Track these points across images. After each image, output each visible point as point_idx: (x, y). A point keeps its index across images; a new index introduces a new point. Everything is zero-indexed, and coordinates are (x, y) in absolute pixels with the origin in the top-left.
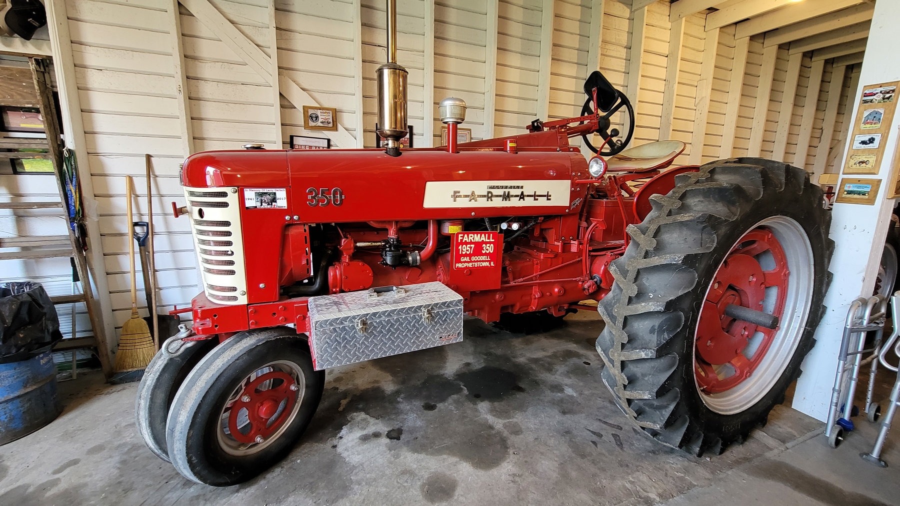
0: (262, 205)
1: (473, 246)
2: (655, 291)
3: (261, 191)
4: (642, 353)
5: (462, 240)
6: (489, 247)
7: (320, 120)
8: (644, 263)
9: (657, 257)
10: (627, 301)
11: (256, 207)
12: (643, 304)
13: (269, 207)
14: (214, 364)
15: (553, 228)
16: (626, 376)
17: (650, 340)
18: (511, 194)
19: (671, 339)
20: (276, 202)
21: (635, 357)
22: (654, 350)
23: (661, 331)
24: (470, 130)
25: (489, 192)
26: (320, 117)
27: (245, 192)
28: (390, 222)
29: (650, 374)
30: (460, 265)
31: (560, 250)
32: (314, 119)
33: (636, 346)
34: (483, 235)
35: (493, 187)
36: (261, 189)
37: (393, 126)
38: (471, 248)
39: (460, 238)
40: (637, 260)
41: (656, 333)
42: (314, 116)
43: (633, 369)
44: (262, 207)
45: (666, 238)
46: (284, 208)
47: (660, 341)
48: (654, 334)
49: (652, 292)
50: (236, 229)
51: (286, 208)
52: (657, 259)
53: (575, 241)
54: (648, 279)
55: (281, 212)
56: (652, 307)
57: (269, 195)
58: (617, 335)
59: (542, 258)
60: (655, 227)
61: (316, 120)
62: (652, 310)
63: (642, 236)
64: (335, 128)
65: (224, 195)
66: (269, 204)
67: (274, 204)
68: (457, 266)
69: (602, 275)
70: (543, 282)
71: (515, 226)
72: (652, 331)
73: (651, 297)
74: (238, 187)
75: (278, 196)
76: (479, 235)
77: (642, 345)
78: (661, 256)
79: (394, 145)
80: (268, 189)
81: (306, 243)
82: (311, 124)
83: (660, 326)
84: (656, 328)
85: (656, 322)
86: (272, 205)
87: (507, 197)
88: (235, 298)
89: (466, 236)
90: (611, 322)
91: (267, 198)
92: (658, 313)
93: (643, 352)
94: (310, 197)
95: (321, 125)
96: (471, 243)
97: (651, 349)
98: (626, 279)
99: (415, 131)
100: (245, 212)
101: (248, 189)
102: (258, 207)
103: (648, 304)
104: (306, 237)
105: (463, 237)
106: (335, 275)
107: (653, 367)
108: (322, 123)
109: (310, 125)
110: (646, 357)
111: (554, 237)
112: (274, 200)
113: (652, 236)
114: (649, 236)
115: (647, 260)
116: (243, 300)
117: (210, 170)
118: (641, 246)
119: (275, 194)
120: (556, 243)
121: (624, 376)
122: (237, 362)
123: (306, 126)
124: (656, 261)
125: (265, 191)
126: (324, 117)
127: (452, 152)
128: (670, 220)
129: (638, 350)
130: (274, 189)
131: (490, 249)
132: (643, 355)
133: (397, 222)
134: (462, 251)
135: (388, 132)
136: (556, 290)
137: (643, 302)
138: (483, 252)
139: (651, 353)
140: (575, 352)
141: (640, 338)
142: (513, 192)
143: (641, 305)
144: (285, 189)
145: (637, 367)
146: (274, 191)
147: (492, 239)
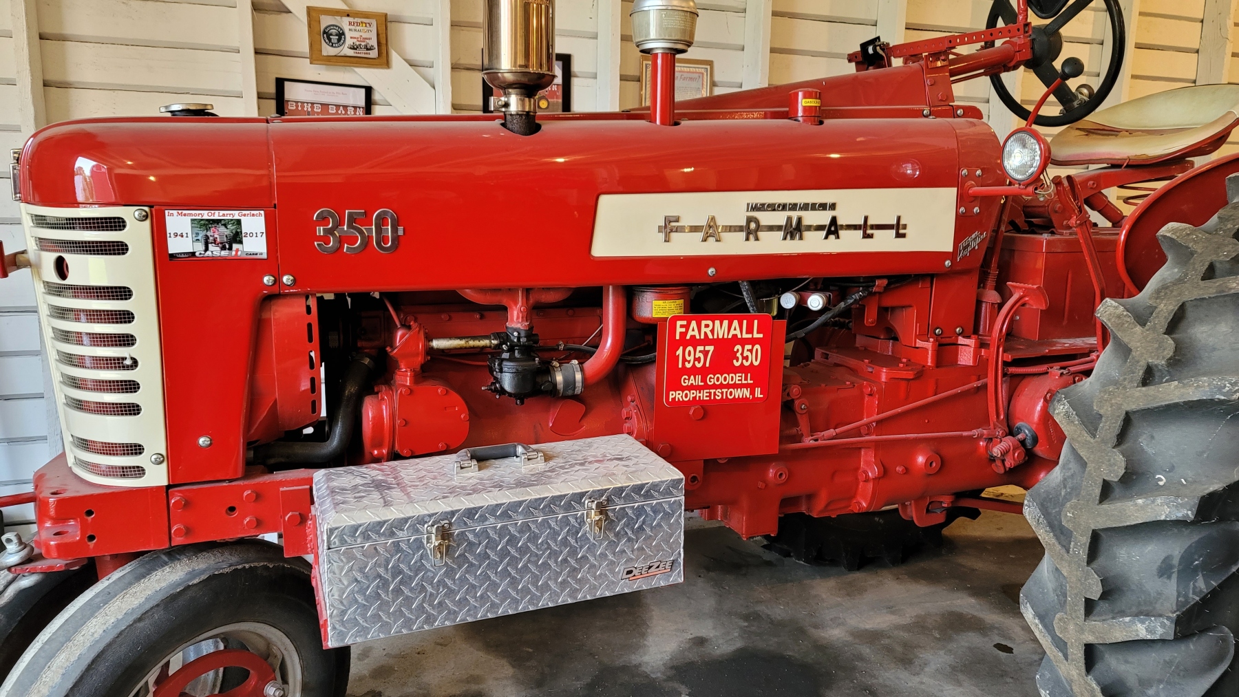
0: (207, 249)
1: (711, 348)
2: (1172, 468)
3: (206, 217)
4: (1139, 625)
5: (683, 335)
6: (751, 351)
7: (349, 42)
8: (1141, 398)
9: (1176, 383)
10: (1098, 491)
11: (193, 254)
12: (1140, 501)
13: (224, 253)
14: (85, 630)
15: (910, 306)
16: (1099, 683)
17: (1160, 594)
18: (806, 222)
19: (1214, 592)
20: (241, 242)
21: (1119, 636)
22: (1168, 618)
23: (1187, 570)
24: (710, 63)
25: (749, 220)
26: (348, 34)
27: (168, 219)
28: (511, 291)
29: (1160, 681)
30: (677, 395)
31: (930, 360)
32: (334, 39)
33: (1123, 608)
34: (736, 323)
36: (205, 212)
37: (521, 61)
38: (706, 353)
39: (679, 330)
40: (1125, 388)
41: (1175, 576)
42: (333, 31)
43: (1114, 664)
44: (209, 253)
45: (1199, 335)
46: (258, 257)
47: (1186, 596)
48: (1169, 577)
49: (1163, 472)
50: (144, 304)
51: (265, 256)
52: (1176, 387)
53: (969, 337)
54: (1152, 437)
55: (252, 265)
56: (1163, 509)
57: (225, 225)
58: (1074, 579)
59: (884, 378)
60: (1171, 307)
61: (339, 40)
62: (1163, 518)
63: (1138, 329)
64: (383, 60)
65: (118, 224)
66: (223, 248)
67: (235, 246)
68: (671, 397)
69: (1038, 424)
70: (886, 441)
71: (815, 302)
72: (1165, 570)
73: (1161, 483)
74: (151, 207)
75: (245, 228)
76: (726, 323)
77: (1139, 603)
78: (1185, 381)
79: (523, 105)
80: (222, 212)
81: (310, 340)
82: (327, 50)
83: (1186, 559)
84: (1176, 562)
85: (1175, 548)
86: (230, 249)
87: (794, 230)
88: (139, 471)
89: (694, 324)
90: (1057, 544)
91: (221, 233)
92: (1180, 523)
93: (1143, 622)
94: (320, 231)
95: (351, 53)
96: (706, 341)
97: (1161, 616)
98: (1094, 436)
99: (576, 67)
100: (165, 262)
101: (175, 212)
102: (197, 254)
103: (1153, 502)
104: (310, 325)
105: (687, 327)
106: (378, 419)
107: (1168, 663)
108: (353, 48)
109: (324, 53)
110: (1149, 637)
111: (915, 328)
112: (237, 238)
113: (1163, 330)
114: (1154, 329)
115: (1150, 390)
116: (157, 476)
117: (85, 165)
118: (1133, 353)
119: (239, 222)
120: (920, 343)
121: (1094, 685)
122: (141, 625)
123: (316, 57)
124: (1172, 392)
125: (216, 217)
126: (357, 35)
127: (663, 123)
128: (1210, 289)
129: (1127, 619)
130: (237, 212)
131: (752, 356)
132: (1141, 630)
133: (528, 291)
134: (684, 360)
135: (510, 77)
136: (921, 459)
137: (1140, 495)
138: (737, 364)
139: (1163, 625)
140: (974, 616)
141: (1133, 587)
142: (810, 218)
143: (1136, 505)
144: (262, 212)
145: (1127, 662)
146: (237, 217)
147: (758, 333)
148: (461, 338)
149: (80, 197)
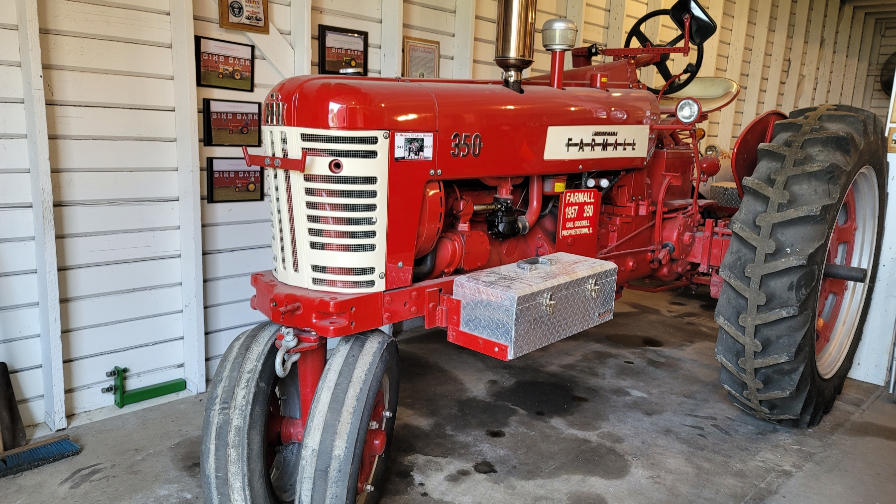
0: (409, 155)
1: (577, 207)
2: (792, 246)
3: (411, 137)
4: (783, 312)
5: (569, 200)
6: (590, 208)
7: (246, 14)
8: (779, 217)
9: (793, 210)
10: (763, 258)
11: (404, 157)
12: (783, 260)
13: (416, 157)
15: (625, 186)
16: (760, 342)
17: (789, 298)
18: (609, 142)
19: (809, 294)
20: (423, 151)
21: (774, 318)
22: (796, 306)
23: (799, 287)
25: (593, 140)
26: (245, 9)
27: (396, 138)
28: (504, 179)
29: (785, 336)
30: (565, 233)
31: (632, 212)
32: (237, 11)
33: (773, 306)
34: (586, 193)
35: (596, 134)
36: (410, 134)
38: (575, 210)
39: (568, 198)
40: (770, 214)
41: (794, 290)
42: (236, 6)
43: (767, 332)
44: (410, 157)
45: (795, 190)
46: (429, 159)
47: (800, 297)
48: (792, 291)
49: (789, 247)
50: (382, 188)
51: (431, 159)
52: (794, 211)
53: (644, 201)
54: (783, 234)
55: (426, 164)
56: (793, 262)
57: (417, 141)
58: (752, 298)
59: (618, 223)
60: (783, 179)
61: (239, 12)
62: (794, 265)
63: (770, 188)
64: (265, 30)
66: (416, 155)
67: (421, 153)
68: (563, 234)
70: (620, 254)
71: (604, 183)
72: (790, 288)
73: (788, 252)
74: (389, 131)
75: (425, 144)
76: (583, 193)
77: (780, 304)
78: (797, 209)
80: (417, 134)
81: (441, 206)
82: (233, 19)
83: (799, 281)
84: (795, 284)
85: (794, 278)
86: (418, 155)
87: (605, 146)
88: (371, 283)
89: (572, 194)
90: (742, 284)
91: (415, 146)
92: (800, 267)
93: (784, 310)
94: (453, 144)
95: (247, 22)
96: (576, 204)
97: (793, 306)
98: (759, 235)
100: (395, 163)
101: (399, 134)
102: (405, 158)
103: (789, 259)
104: (441, 198)
105: (570, 196)
106: (454, 250)
107: (790, 327)
108: (248, 18)
109: (230, 21)
110: (787, 316)
111: (626, 196)
112: (421, 149)
113: (782, 189)
114: (778, 188)
115: (783, 214)
116: (380, 286)
118: (771, 199)
119: (423, 140)
120: (629, 204)
121: (758, 343)
123: (224, 23)
124: (792, 214)
125: (415, 137)
126: (250, 9)
127: (558, 87)
128: (798, 171)
129: (777, 310)
130: (422, 134)
131: (589, 211)
132: (784, 314)
133: (512, 178)
134: (568, 214)
135: (512, 61)
136: (631, 264)
137: (782, 258)
138: (585, 215)
139: (794, 310)
141: (777, 297)
143: (782, 262)
144: (432, 134)
145: (772, 330)
146: (422, 137)
147: (593, 199)
148: (485, 205)
149: (331, 124)
